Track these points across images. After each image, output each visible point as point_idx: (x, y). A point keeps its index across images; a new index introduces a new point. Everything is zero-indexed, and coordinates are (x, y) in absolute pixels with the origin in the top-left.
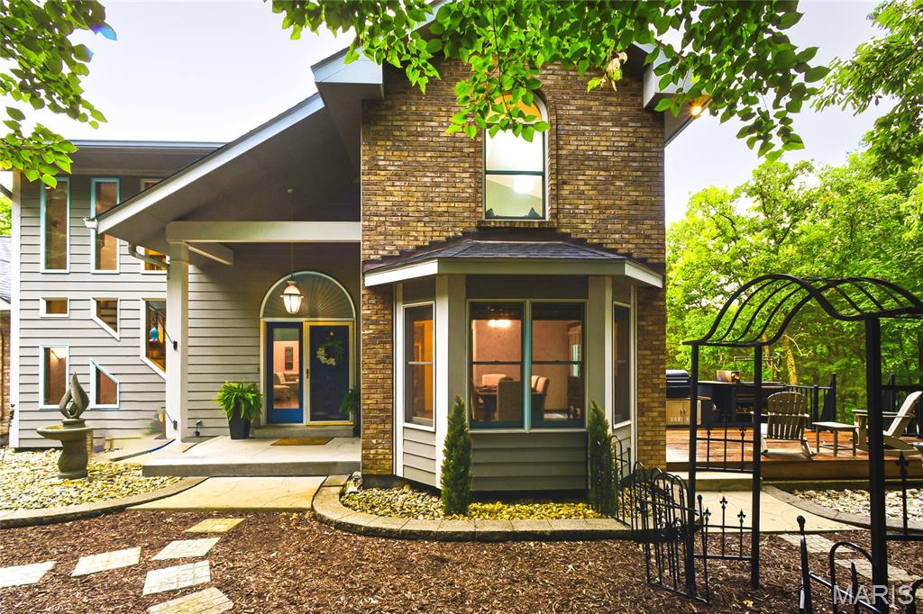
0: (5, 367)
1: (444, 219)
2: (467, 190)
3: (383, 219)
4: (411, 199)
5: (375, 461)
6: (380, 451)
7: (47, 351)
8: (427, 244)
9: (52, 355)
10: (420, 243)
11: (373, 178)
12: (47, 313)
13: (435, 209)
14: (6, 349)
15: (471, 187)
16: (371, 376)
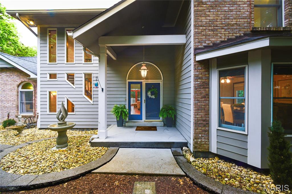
0: (36, 99)
1: (235, 27)
2: (246, 13)
3: (205, 28)
4: (218, 18)
5: (201, 145)
6: (203, 140)
7: (50, 92)
8: (226, 40)
9: (51, 94)
10: (223, 40)
11: (200, 8)
12: (50, 79)
13: (230, 23)
14: (36, 92)
15: (248, 11)
16: (199, 104)
